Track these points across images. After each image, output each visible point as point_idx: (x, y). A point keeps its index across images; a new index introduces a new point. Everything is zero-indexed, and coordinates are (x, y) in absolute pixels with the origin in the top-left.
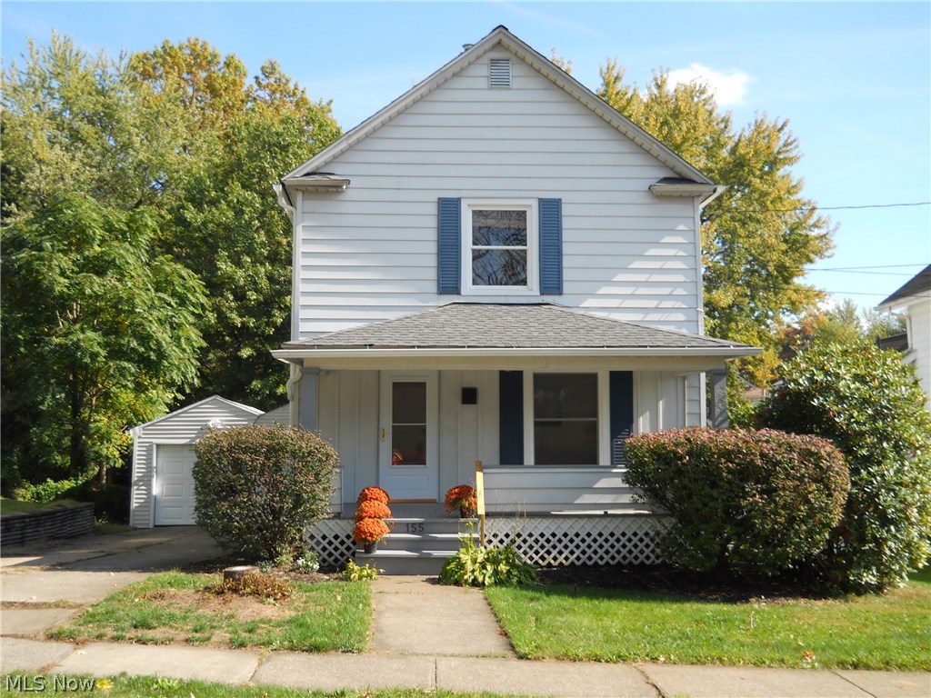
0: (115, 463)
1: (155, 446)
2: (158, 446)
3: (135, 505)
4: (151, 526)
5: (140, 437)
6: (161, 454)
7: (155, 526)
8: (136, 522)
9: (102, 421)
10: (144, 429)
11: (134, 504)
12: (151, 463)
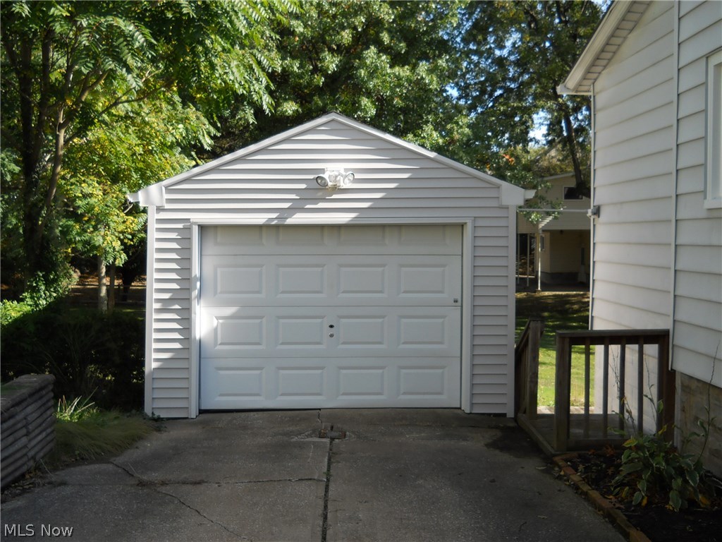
0: (115, 259)
1: (195, 230)
2: (202, 228)
3: (154, 365)
4: (193, 413)
5: (160, 209)
6: (211, 249)
7: (201, 412)
8: (157, 404)
9: (90, 191)
10: (169, 189)
11: (153, 359)
12: (189, 269)
